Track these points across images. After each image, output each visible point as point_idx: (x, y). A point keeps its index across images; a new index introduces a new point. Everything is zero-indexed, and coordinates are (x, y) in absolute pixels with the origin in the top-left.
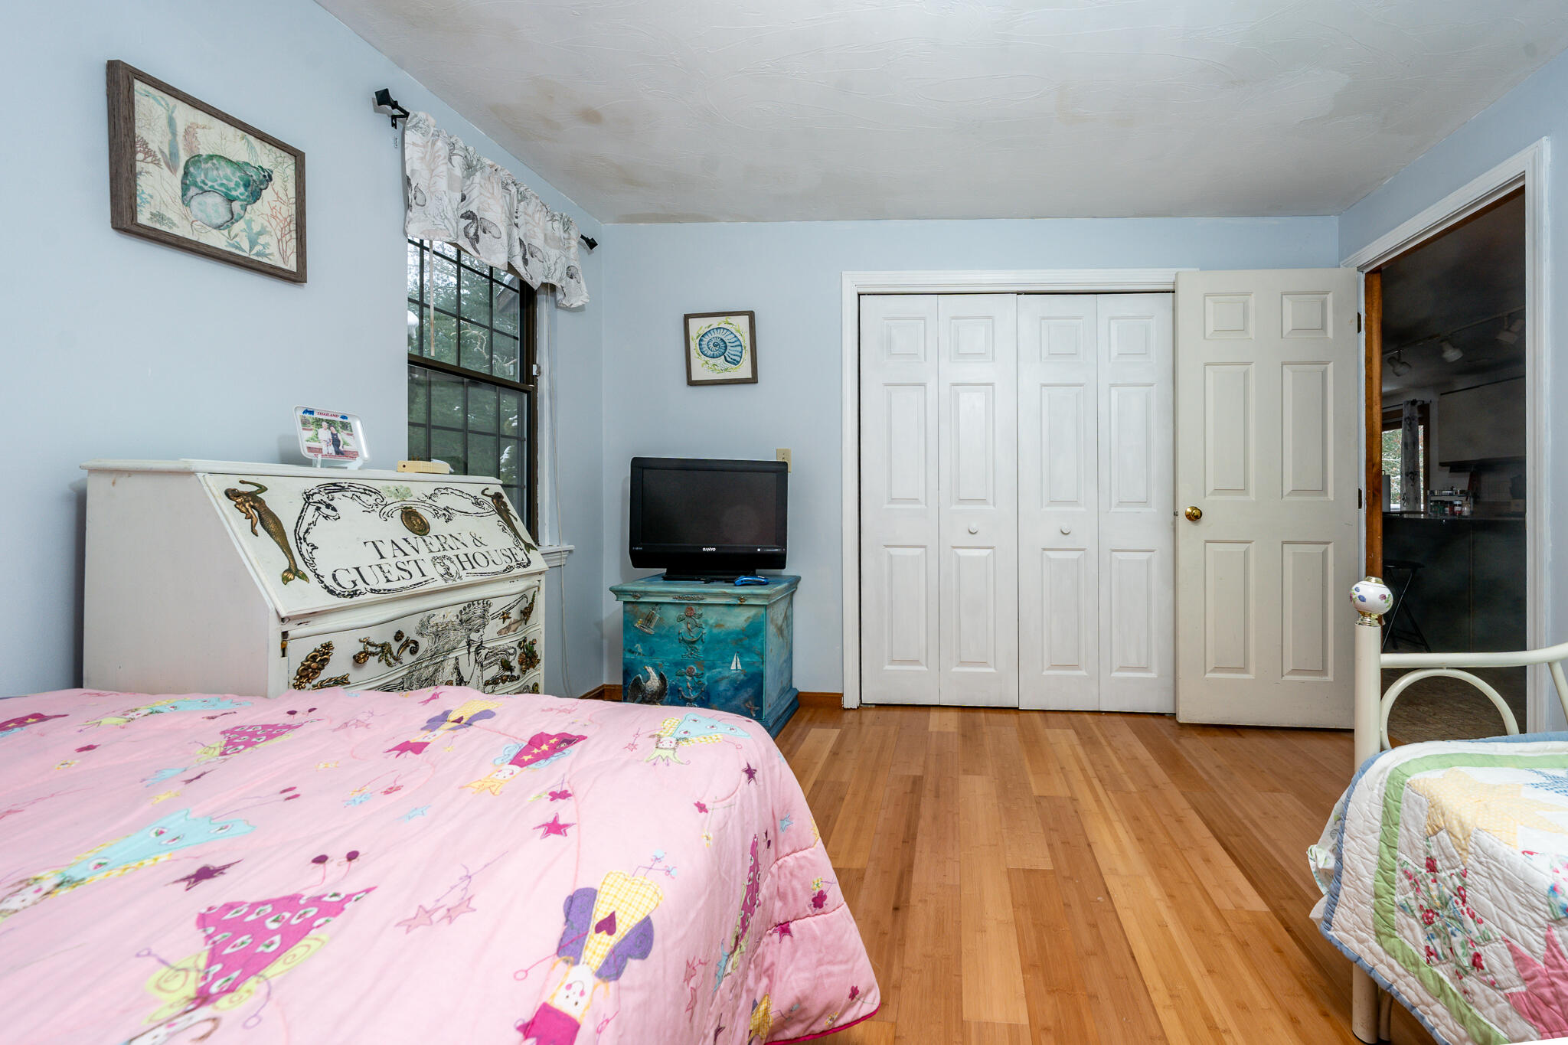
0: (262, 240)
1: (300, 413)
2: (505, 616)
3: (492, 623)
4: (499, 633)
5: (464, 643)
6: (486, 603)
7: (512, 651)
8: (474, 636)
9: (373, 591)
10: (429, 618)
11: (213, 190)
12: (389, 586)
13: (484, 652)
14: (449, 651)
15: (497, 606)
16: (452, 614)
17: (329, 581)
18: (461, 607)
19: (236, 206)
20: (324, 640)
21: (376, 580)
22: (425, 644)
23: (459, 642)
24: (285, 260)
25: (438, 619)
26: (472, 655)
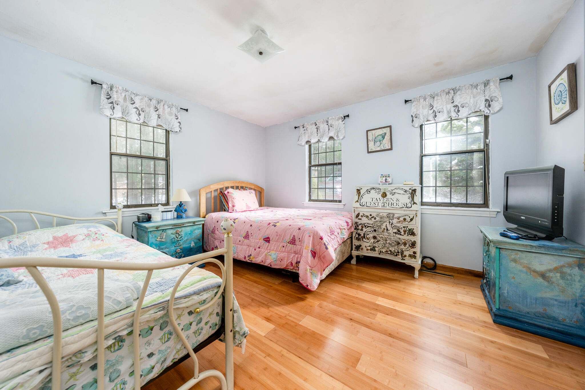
0: (385, 145)
1: (380, 175)
2: (398, 218)
3: (395, 219)
4: (397, 222)
5: (388, 222)
6: (394, 214)
7: (400, 228)
8: (390, 221)
9: (367, 206)
10: (379, 214)
11: (378, 141)
12: (370, 206)
13: (393, 225)
14: (384, 222)
15: (396, 216)
16: (385, 215)
17: (361, 203)
18: (387, 214)
19: (381, 142)
20: (359, 212)
21: (368, 205)
22: (378, 219)
23: (387, 221)
24: (389, 147)
25: (381, 214)
26: (390, 225)
